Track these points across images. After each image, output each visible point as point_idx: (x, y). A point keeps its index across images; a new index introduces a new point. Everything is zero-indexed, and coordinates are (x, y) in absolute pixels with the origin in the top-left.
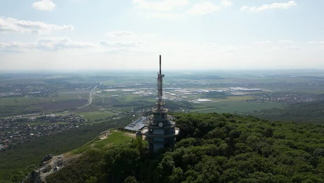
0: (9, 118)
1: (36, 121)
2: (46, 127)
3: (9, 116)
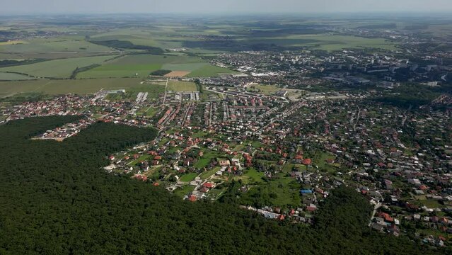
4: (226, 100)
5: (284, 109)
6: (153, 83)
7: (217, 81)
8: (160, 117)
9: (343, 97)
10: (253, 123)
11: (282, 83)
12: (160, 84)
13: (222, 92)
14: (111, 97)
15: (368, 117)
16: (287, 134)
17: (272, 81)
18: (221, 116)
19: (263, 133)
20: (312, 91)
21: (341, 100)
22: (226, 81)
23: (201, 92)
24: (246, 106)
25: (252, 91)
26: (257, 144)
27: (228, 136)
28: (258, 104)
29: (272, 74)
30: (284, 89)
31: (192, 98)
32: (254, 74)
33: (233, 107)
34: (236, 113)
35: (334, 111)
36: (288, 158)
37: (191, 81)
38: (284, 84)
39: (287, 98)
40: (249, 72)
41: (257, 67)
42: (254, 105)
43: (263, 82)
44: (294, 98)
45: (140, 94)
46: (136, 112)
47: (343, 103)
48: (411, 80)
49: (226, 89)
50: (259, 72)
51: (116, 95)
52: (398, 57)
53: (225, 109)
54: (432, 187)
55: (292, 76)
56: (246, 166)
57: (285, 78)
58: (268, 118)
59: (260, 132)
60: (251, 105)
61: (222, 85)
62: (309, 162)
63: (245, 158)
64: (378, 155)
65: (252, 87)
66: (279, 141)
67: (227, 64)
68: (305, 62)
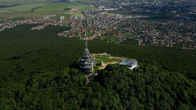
4: (95, 19)
5: (116, 21)
6: (65, 13)
7: (91, 12)
8: (71, 24)
10: (105, 25)
11: (116, 13)
12: (68, 13)
14: (50, 18)
15: (146, 23)
16: (117, 28)
17: (112, 12)
18: (93, 23)
19: (108, 28)
20: (127, 15)
21: (138, 18)
22: (94, 12)
23: (85, 16)
24: (102, 20)
25: (105, 15)
26: (106, 31)
27: (96, 28)
28: (106, 20)
29: (113, 9)
30: (117, 14)
31: (81, 18)
32: (105, 9)
34: (98, 22)
35: (135, 21)
36: (116, 34)
37: (80, 12)
38: (117, 13)
39: (118, 17)
40: (103, 9)
41: (107, 7)
42: (105, 20)
43: (109, 12)
44: (120, 18)
45: (61, 17)
46: (62, 22)
48: (166, 11)
49: (94, 15)
50: (107, 9)
51: (52, 17)
52: (164, 2)
53: (94, 21)
54: (159, 38)
55: (121, 10)
56: (102, 35)
57: (118, 10)
58: (110, 24)
59: (107, 28)
60: (104, 20)
61: (93, 13)
62: (122, 34)
63: (102, 34)
64: (145, 33)
65: (105, 14)
66: (113, 30)
67: (95, 6)
68: (126, 4)
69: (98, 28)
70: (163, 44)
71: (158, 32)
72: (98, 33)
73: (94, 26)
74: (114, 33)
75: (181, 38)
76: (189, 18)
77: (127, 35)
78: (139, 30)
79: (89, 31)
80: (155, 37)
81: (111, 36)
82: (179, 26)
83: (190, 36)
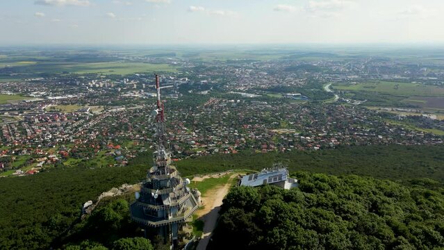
0: (375, 108)
1: (403, 120)
2: (407, 132)
3: (376, 106)
4: (25, 121)
5: (89, 120)
7: (8, 107)
9: (141, 107)
10: (62, 133)
11: (84, 103)
13: (18, 115)
16: (97, 136)
17: (73, 102)
18: (24, 133)
19: (73, 138)
20: (113, 105)
21: (139, 109)
22: (19, 106)
24: (50, 123)
25: (52, 111)
26: (70, 145)
27: (37, 144)
28: (62, 120)
29: (71, 96)
30: (86, 106)
32: (50, 98)
33: (35, 125)
34: (40, 128)
35: (135, 116)
36: (101, 148)
38: (86, 103)
39: (91, 113)
40: (43, 96)
41: (53, 92)
42: (58, 120)
43: (63, 104)
44: (97, 112)
47: (141, 111)
48: (190, 92)
49: (22, 113)
50: (55, 96)
52: (179, 77)
53: (26, 127)
54: (202, 143)
55: (91, 96)
56: (64, 157)
57: (85, 98)
58: (76, 128)
59: (71, 138)
60: (54, 121)
61: (15, 110)
62: (119, 147)
63: (62, 155)
64: (169, 136)
65: (51, 108)
66: (90, 141)
67: (15, 91)
68: (101, 85)
69: (45, 142)
70: (217, 150)
71: (193, 131)
72: (49, 154)
73: (29, 140)
74: (96, 148)
75: (240, 137)
76: (233, 101)
77: (130, 146)
78: (154, 132)
79: (16, 153)
80: (193, 142)
81: (89, 155)
82: (225, 115)
83: (252, 129)
